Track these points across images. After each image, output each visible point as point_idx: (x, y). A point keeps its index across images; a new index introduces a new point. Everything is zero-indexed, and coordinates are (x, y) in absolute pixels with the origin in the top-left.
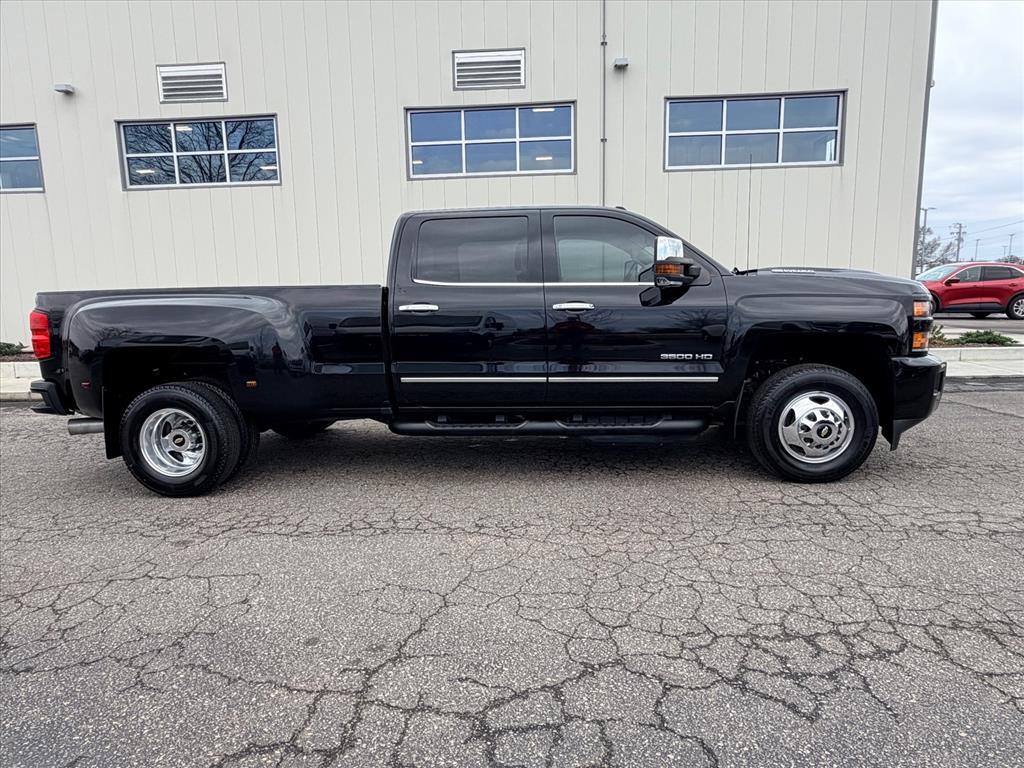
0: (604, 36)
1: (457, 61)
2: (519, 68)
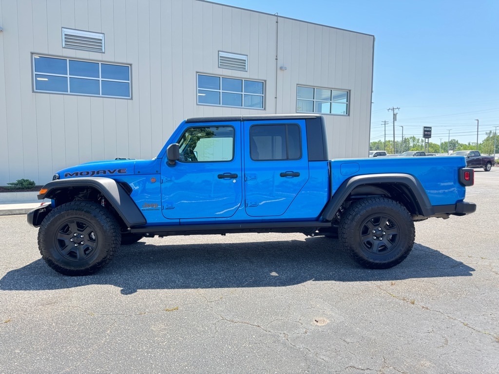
0: (277, 56)
1: (220, 55)
2: (245, 63)
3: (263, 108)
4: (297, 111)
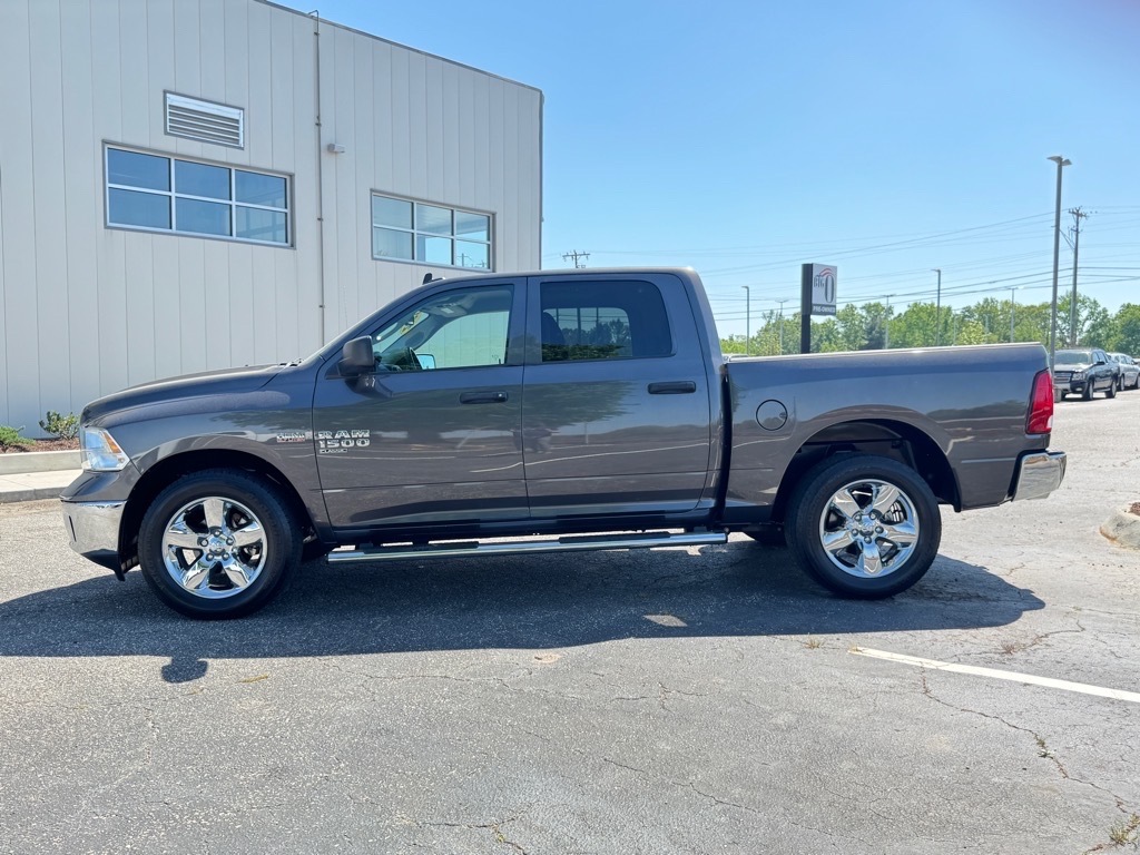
0: (318, 118)
1: (168, 103)
2: (237, 128)
3: (289, 244)
4: (375, 256)
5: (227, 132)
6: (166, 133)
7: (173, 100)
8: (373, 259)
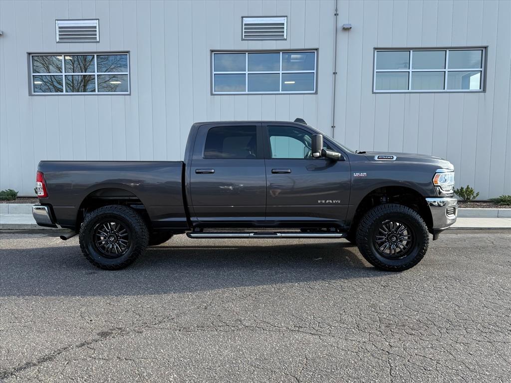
0: (336, 10)
1: (244, 22)
2: (283, 28)
3: (314, 92)
4: (375, 91)
5: (276, 31)
6: (242, 40)
7: (246, 21)
8: (373, 93)
